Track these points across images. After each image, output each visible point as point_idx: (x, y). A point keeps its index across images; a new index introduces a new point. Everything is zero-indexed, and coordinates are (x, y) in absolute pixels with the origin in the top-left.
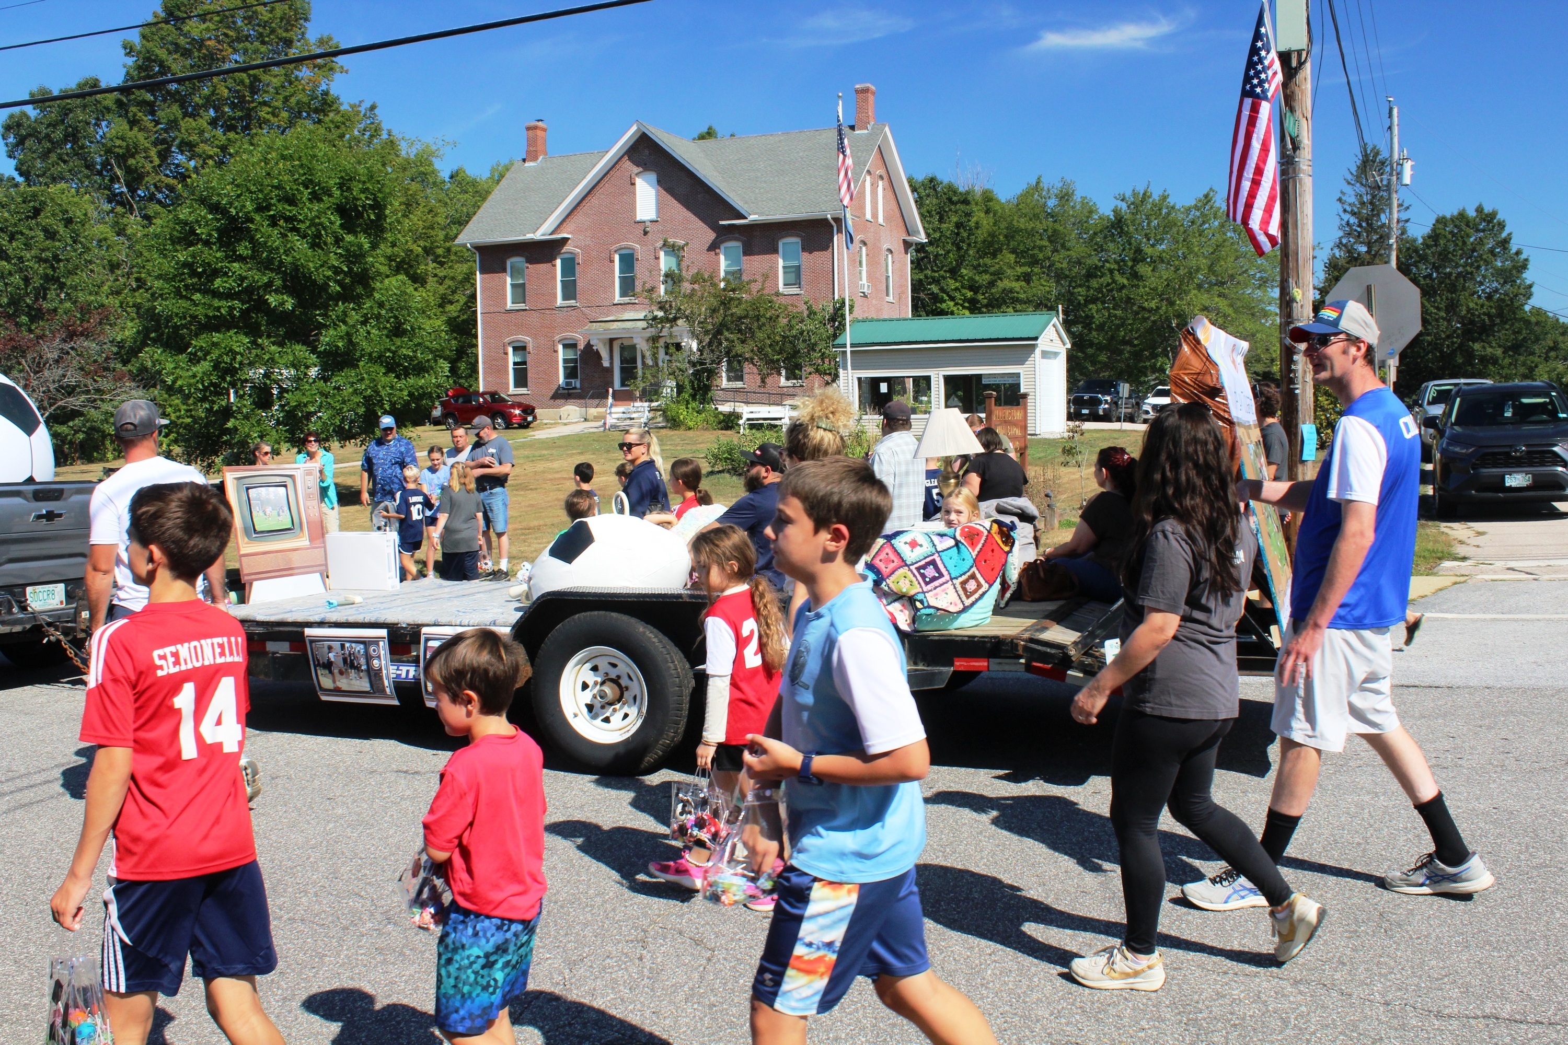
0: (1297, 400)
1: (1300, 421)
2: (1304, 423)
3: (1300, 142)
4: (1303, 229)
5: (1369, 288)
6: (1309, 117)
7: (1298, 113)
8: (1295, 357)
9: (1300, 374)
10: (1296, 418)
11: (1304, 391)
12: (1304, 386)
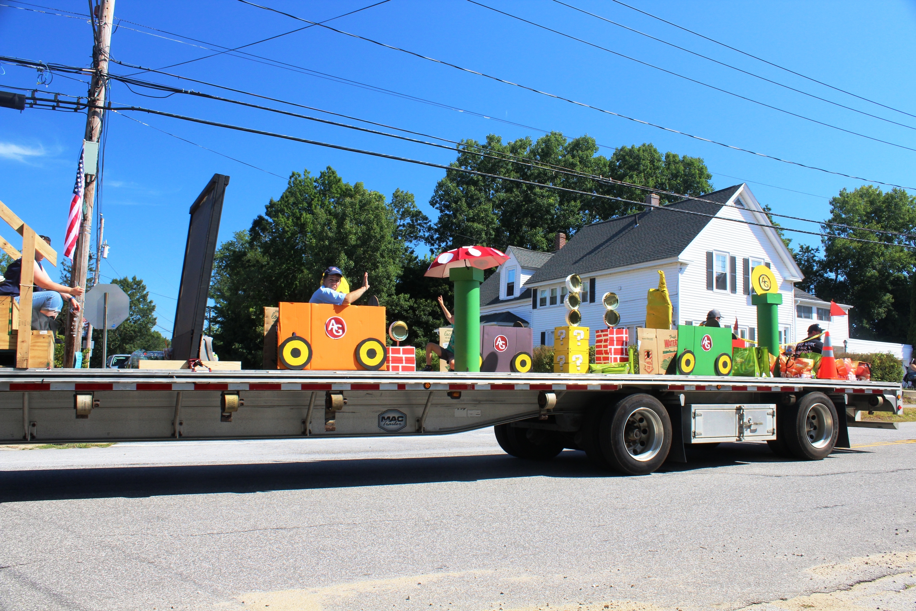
0: (74, 340)
1: (75, 351)
2: (76, 351)
3: (87, 217)
4: (84, 258)
5: (105, 294)
6: (93, 206)
7: (88, 203)
8: (75, 319)
9: (76, 327)
10: (73, 349)
11: (78, 336)
12: (78, 333)
